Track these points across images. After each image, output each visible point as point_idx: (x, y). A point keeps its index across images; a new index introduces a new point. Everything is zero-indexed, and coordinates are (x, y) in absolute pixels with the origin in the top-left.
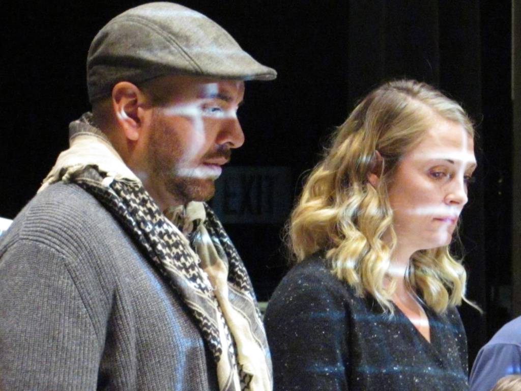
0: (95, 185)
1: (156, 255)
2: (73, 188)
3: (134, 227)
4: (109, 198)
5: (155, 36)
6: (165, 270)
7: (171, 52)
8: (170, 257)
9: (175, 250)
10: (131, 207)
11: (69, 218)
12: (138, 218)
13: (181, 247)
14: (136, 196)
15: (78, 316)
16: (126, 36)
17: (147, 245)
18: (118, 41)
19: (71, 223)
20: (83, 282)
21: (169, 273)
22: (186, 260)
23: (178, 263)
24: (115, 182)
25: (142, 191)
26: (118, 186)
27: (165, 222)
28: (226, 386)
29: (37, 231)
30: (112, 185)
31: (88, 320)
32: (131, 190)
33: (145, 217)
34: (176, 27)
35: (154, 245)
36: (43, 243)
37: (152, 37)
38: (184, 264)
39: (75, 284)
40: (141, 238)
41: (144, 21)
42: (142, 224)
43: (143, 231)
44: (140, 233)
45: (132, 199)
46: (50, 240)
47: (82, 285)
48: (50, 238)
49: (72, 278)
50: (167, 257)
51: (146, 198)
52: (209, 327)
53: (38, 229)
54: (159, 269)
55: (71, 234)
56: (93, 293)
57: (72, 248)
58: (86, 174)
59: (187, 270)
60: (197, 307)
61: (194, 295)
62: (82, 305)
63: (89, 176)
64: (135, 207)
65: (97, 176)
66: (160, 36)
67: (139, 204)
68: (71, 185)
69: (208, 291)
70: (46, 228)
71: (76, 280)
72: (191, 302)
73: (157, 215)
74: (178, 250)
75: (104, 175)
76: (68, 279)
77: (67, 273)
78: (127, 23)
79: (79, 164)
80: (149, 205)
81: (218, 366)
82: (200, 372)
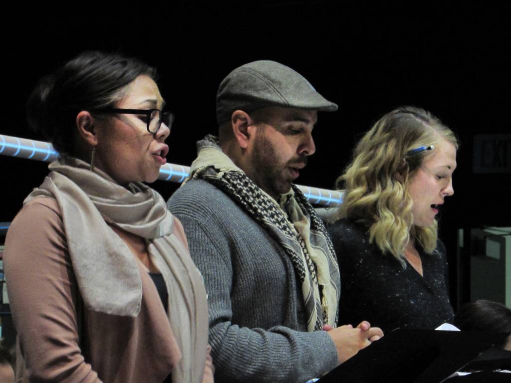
0: (214, 178)
1: (258, 216)
2: (200, 182)
3: (241, 201)
4: (223, 185)
5: (259, 82)
6: (265, 224)
7: (269, 92)
8: (267, 216)
9: (270, 212)
10: (238, 188)
11: (197, 196)
12: (243, 195)
13: (274, 209)
14: (241, 181)
15: (212, 255)
16: (241, 81)
17: (251, 211)
18: (236, 84)
19: (198, 199)
20: (212, 233)
21: (268, 226)
22: (278, 217)
23: (273, 220)
24: (225, 174)
25: (244, 177)
26: (228, 177)
27: (261, 194)
28: (308, 297)
29: (177, 208)
30: (224, 176)
31: (219, 256)
32: (237, 178)
33: (248, 194)
34: (273, 75)
35: (255, 209)
36: (183, 213)
37: (258, 82)
38: (277, 220)
39: (207, 236)
40: (246, 207)
41: (253, 72)
42: (246, 198)
43: (248, 202)
44: (245, 203)
45: (238, 183)
46: (186, 211)
47: (212, 235)
48: (186, 210)
49: (204, 232)
50: (265, 217)
51: (247, 181)
52: (297, 259)
53: (178, 206)
54: (261, 224)
55: (199, 205)
56: (220, 240)
57: (201, 214)
58: (207, 172)
59: (279, 223)
60: (288, 246)
61: (286, 238)
62: (213, 247)
63: (210, 173)
64: (241, 188)
65: (214, 172)
66: (262, 81)
67: (243, 186)
68: (199, 180)
69: (294, 235)
70: (182, 205)
71: (207, 232)
72: (285, 244)
73: (256, 191)
74: (272, 211)
75: (218, 171)
76: (202, 232)
77: (200, 230)
78: (243, 73)
79: (203, 167)
80: (249, 185)
81: (303, 286)
82: (292, 290)
